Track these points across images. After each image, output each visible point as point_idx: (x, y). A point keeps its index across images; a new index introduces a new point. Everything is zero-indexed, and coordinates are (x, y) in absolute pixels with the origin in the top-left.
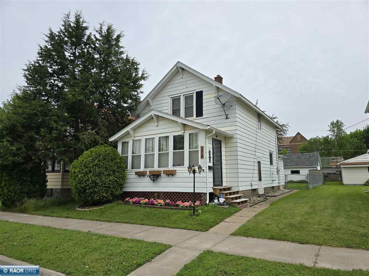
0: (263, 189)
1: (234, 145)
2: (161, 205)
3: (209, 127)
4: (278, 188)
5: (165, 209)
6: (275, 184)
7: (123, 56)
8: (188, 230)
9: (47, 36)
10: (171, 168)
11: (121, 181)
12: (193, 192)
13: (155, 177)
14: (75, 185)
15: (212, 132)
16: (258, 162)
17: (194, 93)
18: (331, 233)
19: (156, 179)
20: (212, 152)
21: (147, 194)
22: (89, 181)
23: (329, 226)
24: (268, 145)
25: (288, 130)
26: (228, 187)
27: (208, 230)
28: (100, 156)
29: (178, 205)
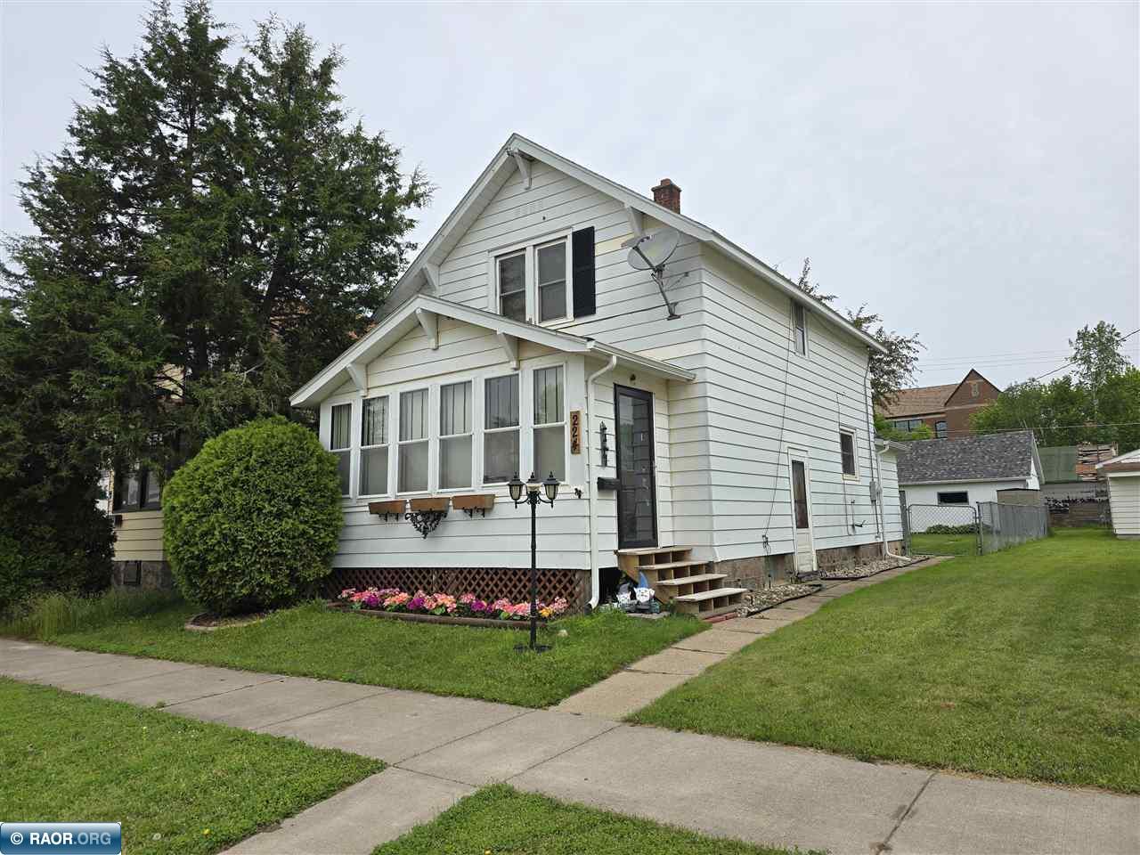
0: (814, 553)
1: (697, 405)
2: (446, 614)
3: (591, 345)
4: (874, 552)
5: (453, 624)
6: (865, 537)
7: (339, 125)
8: (491, 701)
9: (97, 75)
10: (478, 487)
11: (322, 535)
12: (530, 567)
13: (431, 518)
14: (174, 548)
15: (608, 363)
16: (794, 462)
17: (566, 237)
18: (990, 718)
19: (433, 525)
20: (611, 429)
21: (408, 577)
22: (214, 535)
23: (993, 689)
24: (833, 406)
25: (916, 359)
26: (674, 549)
27: (556, 703)
28: (251, 454)
29: (496, 614)
